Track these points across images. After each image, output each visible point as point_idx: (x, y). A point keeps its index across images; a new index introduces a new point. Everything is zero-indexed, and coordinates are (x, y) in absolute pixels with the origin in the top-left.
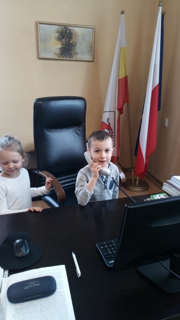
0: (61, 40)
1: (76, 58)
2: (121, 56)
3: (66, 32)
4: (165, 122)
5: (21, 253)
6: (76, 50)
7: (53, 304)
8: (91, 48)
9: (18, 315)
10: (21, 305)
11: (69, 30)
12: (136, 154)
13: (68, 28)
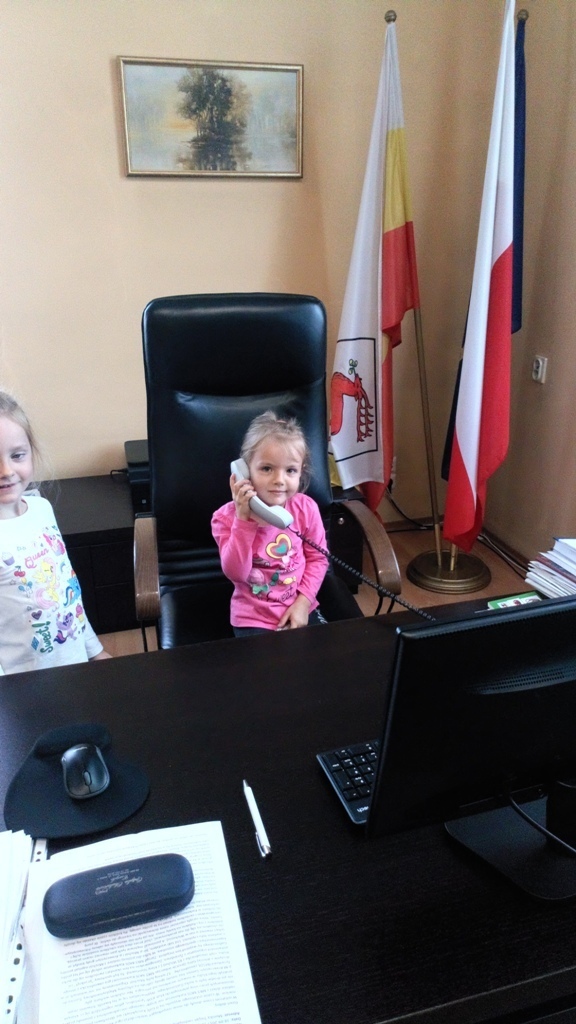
0: (196, 113)
1: (245, 168)
2: (390, 160)
3: (211, 85)
4: (538, 367)
5: (86, 788)
7: (186, 937)
8: (294, 135)
9: (78, 972)
10: (87, 943)
11: (220, 81)
12: (445, 475)
13: (218, 75)
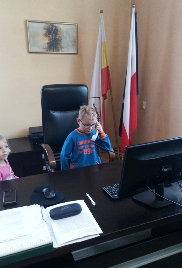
0: (48, 36)
1: (62, 51)
2: (103, 50)
3: (52, 29)
4: (143, 105)
5: (50, 196)
6: (61, 45)
8: (75, 42)
11: (55, 27)
12: (120, 135)
13: (54, 26)
